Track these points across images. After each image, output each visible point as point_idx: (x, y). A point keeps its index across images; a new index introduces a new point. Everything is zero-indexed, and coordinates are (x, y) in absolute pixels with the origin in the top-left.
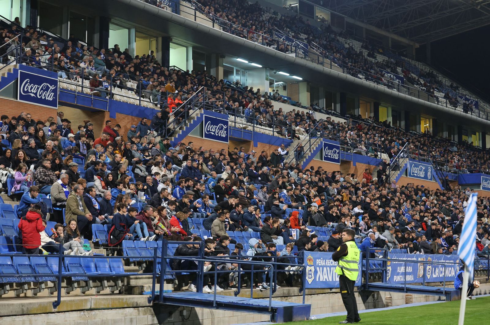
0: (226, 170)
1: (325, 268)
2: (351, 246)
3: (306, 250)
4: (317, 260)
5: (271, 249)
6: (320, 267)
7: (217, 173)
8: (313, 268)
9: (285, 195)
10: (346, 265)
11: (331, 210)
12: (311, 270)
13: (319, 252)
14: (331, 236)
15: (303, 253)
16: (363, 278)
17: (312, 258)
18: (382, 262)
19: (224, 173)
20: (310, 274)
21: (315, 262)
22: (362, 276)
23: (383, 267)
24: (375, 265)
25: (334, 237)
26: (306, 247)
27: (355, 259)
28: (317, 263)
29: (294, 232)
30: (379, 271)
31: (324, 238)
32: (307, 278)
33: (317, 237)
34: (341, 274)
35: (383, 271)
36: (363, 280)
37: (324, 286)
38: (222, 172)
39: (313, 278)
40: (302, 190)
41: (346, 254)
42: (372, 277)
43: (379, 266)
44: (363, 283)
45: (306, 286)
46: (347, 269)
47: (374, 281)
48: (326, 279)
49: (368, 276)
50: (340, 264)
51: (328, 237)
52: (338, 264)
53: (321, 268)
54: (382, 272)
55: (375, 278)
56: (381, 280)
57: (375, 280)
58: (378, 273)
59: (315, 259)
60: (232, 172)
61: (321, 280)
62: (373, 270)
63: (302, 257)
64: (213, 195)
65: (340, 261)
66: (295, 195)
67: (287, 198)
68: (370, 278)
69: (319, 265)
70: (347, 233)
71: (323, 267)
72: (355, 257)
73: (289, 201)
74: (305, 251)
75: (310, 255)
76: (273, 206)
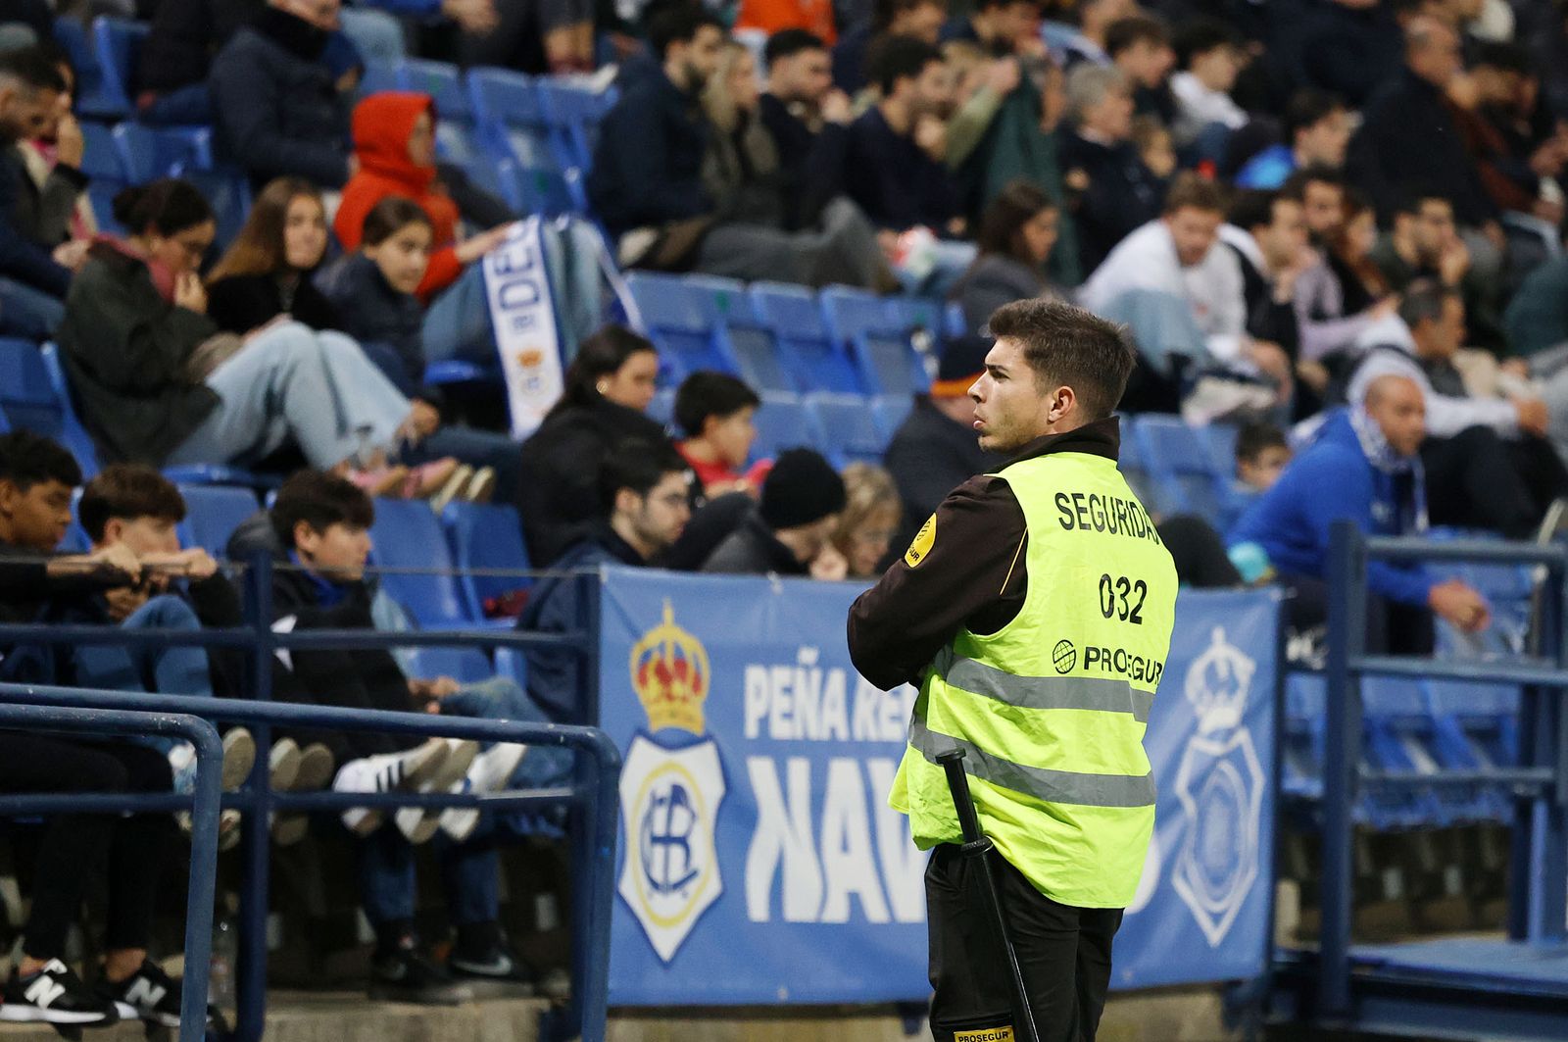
1: (843, 774)
2: (1071, 509)
4: (755, 675)
5: (307, 541)
6: (780, 752)
8: (700, 771)
10: (1004, 727)
12: (678, 796)
13: (775, 583)
14: (922, 402)
15: (587, 590)
16: (1289, 892)
17: (691, 646)
18: (1512, 700)
20: (667, 840)
21: (727, 705)
22: (1280, 867)
23: (1527, 759)
24: (1428, 735)
26: (623, 526)
27: (1110, 658)
28: (754, 710)
29: (522, 323)
30: (1482, 810)
32: (631, 885)
33: (751, 399)
34: (954, 832)
35: (1524, 808)
36: (1289, 913)
37: (829, 982)
39: (708, 886)
41: (1003, 607)
42: (1393, 883)
43: (1478, 753)
44: (1284, 940)
45: (619, 981)
46: (1012, 777)
47: (1424, 927)
48: (855, 900)
49: (1347, 859)
50: (935, 722)
51: (887, 411)
52: (920, 712)
53: (799, 770)
54: (1507, 815)
55: (1434, 887)
56: (1497, 908)
57: (1434, 910)
58: (1470, 833)
59: (730, 662)
61: (799, 908)
62: (1407, 793)
63: (574, 635)
65: (936, 684)
68: (1369, 891)
69: (780, 730)
70: (1033, 357)
71: (820, 753)
72: (1114, 634)
74: (609, 572)
75: (668, 614)
76: (245, 39)
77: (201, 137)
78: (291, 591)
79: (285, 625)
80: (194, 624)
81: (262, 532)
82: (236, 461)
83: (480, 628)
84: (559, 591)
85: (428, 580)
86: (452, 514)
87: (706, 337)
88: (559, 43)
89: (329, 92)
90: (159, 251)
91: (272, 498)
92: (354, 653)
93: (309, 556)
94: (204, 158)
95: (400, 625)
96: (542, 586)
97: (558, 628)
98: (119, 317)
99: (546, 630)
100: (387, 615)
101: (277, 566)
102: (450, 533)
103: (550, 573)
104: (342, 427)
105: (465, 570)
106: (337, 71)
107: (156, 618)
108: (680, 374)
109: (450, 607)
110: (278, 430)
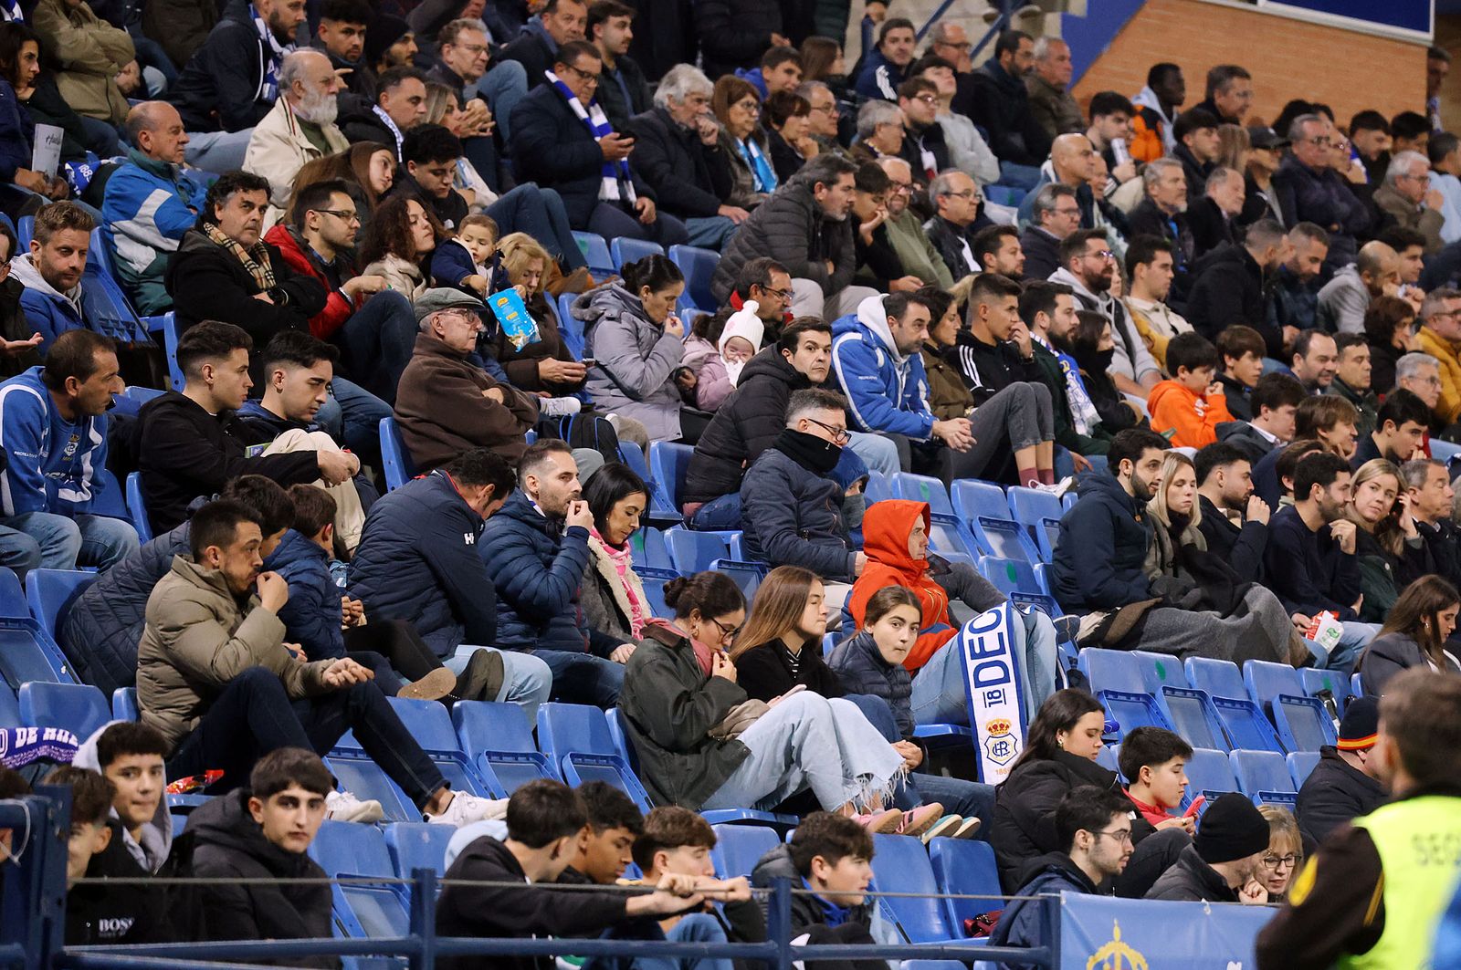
0: (288, 87)
3: (1083, 884)
5: (821, 870)
7: (198, 120)
9: (871, 344)
11: (1318, 492)
13: (1207, 906)
14: (1328, 753)
15: (1049, 911)
17: (1135, 958)
19: (274, 121)
25: (1355, 762)
26: (1079, 859)
29: (993, 699)
31: (1256, 769)
38: (253, 113)
40: (1035, 301)
51: (1300, 763)
60: (357, 119)
63: (1038, 949)
64: (158, 336)
66: (980, 349)
67: (887, 374)
73: (914, 405)
74: (1068, 897)
75: (1117, 932)
76: (771, 457)
77: (735, 537)
78: (805, 912)
79: (801, 941)
80: (722, 939)
81: (781, 864)
82: (760, 804)
83: (961, 943)
84: (1025, 913)
85: (919, 902)
86: (937, 847)
87: (1148, 699)
88: (1026, 458)
89: (838, 500)
90: (700, 633)
91: (790, 834)
92: (856, 963)
93: (823, 882)
94: (737, 556)
95: (894, 939)
96: (1012, 907)
97: (1025, 944)
98: (668, 687)
99: (1013, 945)
100: (883, 932)
101: (794, 891)
102: (936, 864)
103: (1019, 897)
104: (848, 776)
105: (947, 894)
106: (845, 484)
107: (691, 933)
108: (1125, 731)
109: (936, 925)
110: (795, 778)
